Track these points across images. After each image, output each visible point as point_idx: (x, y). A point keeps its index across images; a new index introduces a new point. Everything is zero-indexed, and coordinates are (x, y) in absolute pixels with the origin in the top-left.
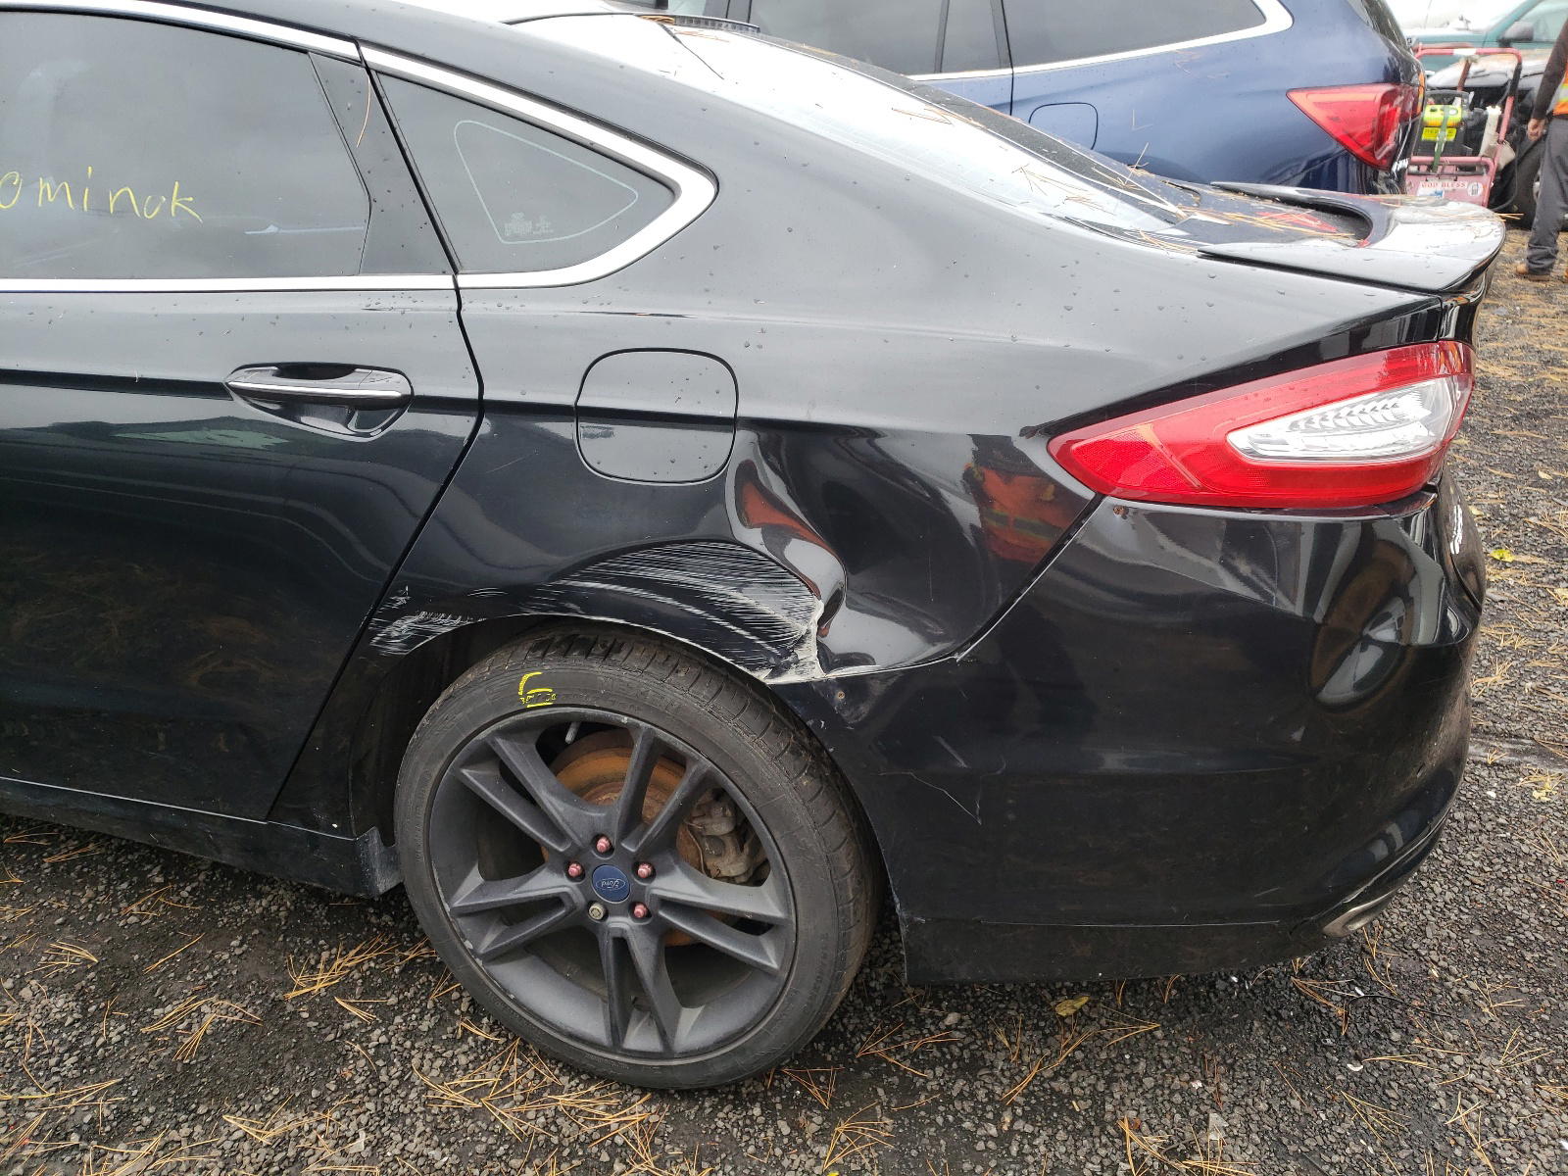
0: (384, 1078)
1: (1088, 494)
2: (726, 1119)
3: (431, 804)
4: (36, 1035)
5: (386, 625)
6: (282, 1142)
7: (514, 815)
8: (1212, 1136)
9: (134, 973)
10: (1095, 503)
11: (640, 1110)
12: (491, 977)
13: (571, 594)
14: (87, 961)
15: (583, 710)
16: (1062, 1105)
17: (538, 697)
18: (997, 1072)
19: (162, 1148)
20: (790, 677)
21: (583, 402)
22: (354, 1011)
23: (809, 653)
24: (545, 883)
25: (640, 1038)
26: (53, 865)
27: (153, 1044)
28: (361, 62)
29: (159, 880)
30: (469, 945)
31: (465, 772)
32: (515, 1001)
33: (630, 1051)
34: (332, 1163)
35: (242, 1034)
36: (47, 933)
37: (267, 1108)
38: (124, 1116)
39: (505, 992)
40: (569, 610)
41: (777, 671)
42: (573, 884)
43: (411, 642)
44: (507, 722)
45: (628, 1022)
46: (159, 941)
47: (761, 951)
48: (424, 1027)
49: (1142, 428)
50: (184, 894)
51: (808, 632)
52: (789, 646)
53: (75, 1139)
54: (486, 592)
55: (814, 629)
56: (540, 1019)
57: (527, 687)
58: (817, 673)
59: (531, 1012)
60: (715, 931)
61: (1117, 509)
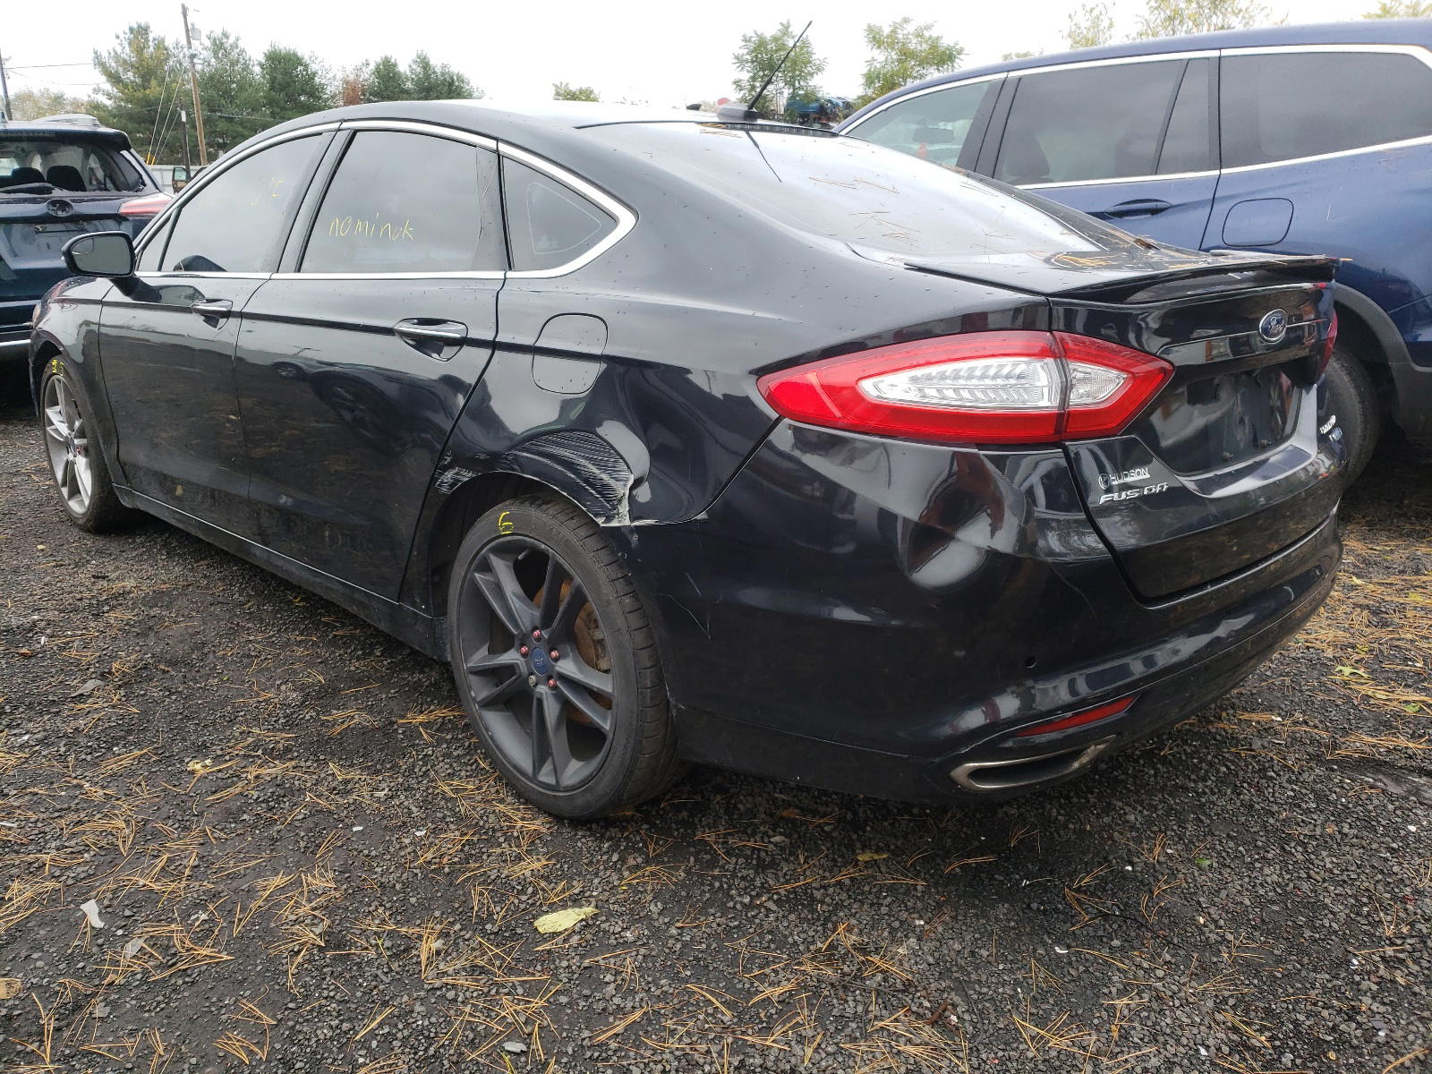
0: (416, 770)
1: (774, 415)
2: (584, 842)
3: (460, 595)
4: (275, 707)
5: (442, 474)
6: (346, 782)
7: (495, 606)
8: (900, 951)
9: (336, 691)
10: (778, 421)
11: (539, 824)
12: (481, 718)
13: (516, 459)
14: (320, 681)
15: (528, 539)
16: (810, 905)
17: (507, 528)
18: (780, 874)
19: (294, 768)
20: (614, 524)
21: (538, 344)
22: (425, 736)
23: (624, 508)
24: (511, 657)
25: (546, 776)
26: (335, 636)
27: (322, 725)
28: (497, 151)
29: (379, 654)
30: (473, 694)
31: (476, 575)
32: (491, 737)
33: (541, 782)
34: (363, 797)
35: (364, 732)
36: (310, 665)
37: (352, 765)
38: (288, 750)
39: (487, 730)
40: (513, 470)
41: (609, 519)
42: (523, 660)
43: (452, 486)
44: (493, 544)
45: (544, 763)
46: (357, 680)
47: (604, 719)
48: (455, 754)
49: (812, 375)
50: (385, 663)
51: (624, 495)
52: (615, 503)
53: (260, 752)
54: (482, 457)
55: (627, 493)
56: (501, 751)
57: (503, 521)
58: (627, 522)
59: (497, 746)
60: (584, 701)
61: (790, 427)
